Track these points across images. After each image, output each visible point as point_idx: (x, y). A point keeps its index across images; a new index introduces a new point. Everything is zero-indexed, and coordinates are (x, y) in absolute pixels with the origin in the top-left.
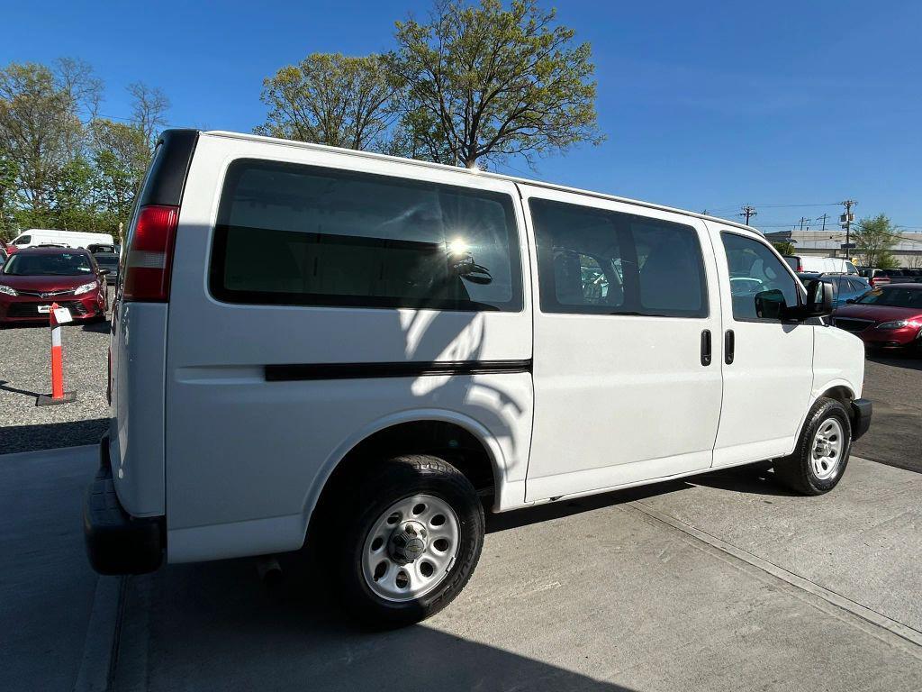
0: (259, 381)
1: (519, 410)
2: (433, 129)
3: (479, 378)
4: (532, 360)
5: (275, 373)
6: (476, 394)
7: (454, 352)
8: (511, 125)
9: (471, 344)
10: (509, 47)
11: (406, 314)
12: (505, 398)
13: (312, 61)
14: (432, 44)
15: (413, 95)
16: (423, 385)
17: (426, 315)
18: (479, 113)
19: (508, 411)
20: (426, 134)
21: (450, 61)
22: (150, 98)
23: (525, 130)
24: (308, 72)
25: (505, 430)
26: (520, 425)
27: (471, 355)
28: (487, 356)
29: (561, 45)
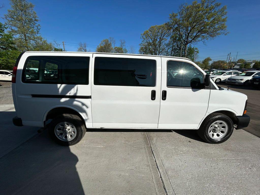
0: (31, 97)
1: (87, 107)
2: (177, 39)
3: (76, 99)
4: (91, 96)
5: (34, 96)
6: (75, 103)
7: (70, 94)
8: (199, 34)
9: (74, 92)
10: (200, 13)
11: (59, 85)
12: (83, 104)
13: (151, 28)
14: (178, 17)
15: (174, 31)
16: (63, 100)
17: (63, 85)
18: (189, 33)
19: (84, 107)
20: (176, 40)
21: (183, 20)
22: (123, 42)
23: (203, 35)
24: (150, 30)
25: (84, 111)
26: (88, 111)
27: (74, 94)
28: (78, 95)
29: (216, 8)
